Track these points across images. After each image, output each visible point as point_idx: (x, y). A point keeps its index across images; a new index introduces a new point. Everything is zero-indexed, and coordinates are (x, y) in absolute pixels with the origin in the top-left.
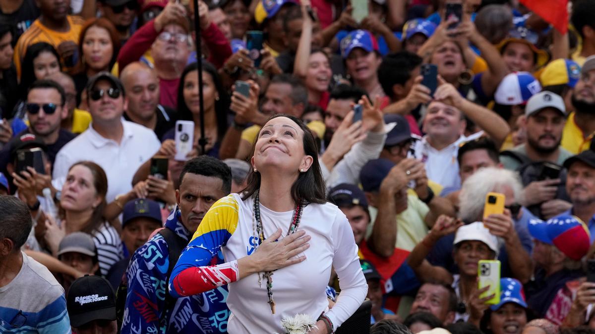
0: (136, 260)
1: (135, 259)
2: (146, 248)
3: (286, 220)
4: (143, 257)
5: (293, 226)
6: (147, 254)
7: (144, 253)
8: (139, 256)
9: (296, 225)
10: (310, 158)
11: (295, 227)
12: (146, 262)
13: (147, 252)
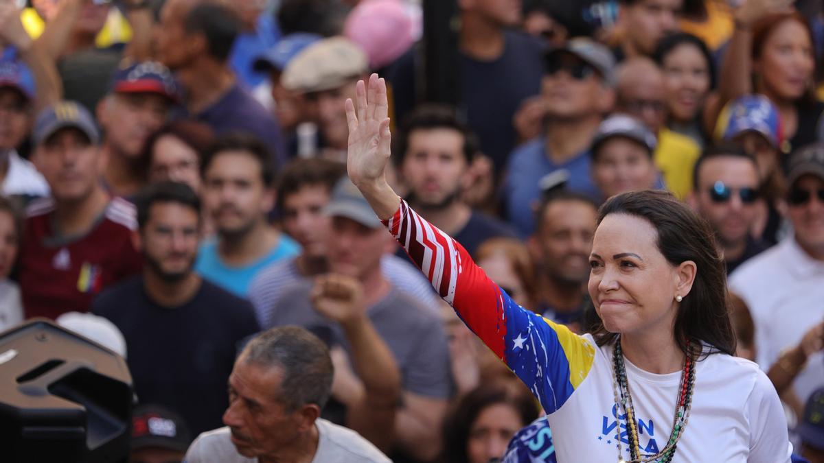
0: (515, 450)
1: (514, 447)
2: (536, 432)
3: (667, 388)
4: (527, 447)
5: (681, 409)
6: (536, 442)
7: (529, 440)
8: (521, 443)
9: (686, 407)
10: (692, 266)
11: (685, 410)
12: (531, 457)
13: (535, 438)
